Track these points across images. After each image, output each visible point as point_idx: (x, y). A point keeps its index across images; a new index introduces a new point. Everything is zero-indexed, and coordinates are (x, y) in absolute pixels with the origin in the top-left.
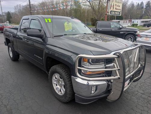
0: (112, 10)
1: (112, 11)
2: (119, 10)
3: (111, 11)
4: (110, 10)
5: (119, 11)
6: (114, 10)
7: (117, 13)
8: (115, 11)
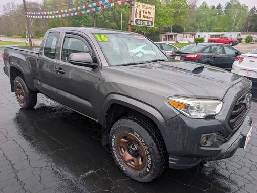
0: (138, 18)
1: (139, 20)
2: (150, 18)
3: (137, 20)
4: (135, 19)
5: (151, 20)
6: (142, 18)
7: (146, 23)
8: (143, 21)
